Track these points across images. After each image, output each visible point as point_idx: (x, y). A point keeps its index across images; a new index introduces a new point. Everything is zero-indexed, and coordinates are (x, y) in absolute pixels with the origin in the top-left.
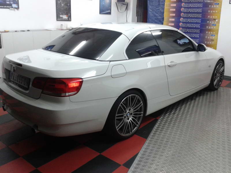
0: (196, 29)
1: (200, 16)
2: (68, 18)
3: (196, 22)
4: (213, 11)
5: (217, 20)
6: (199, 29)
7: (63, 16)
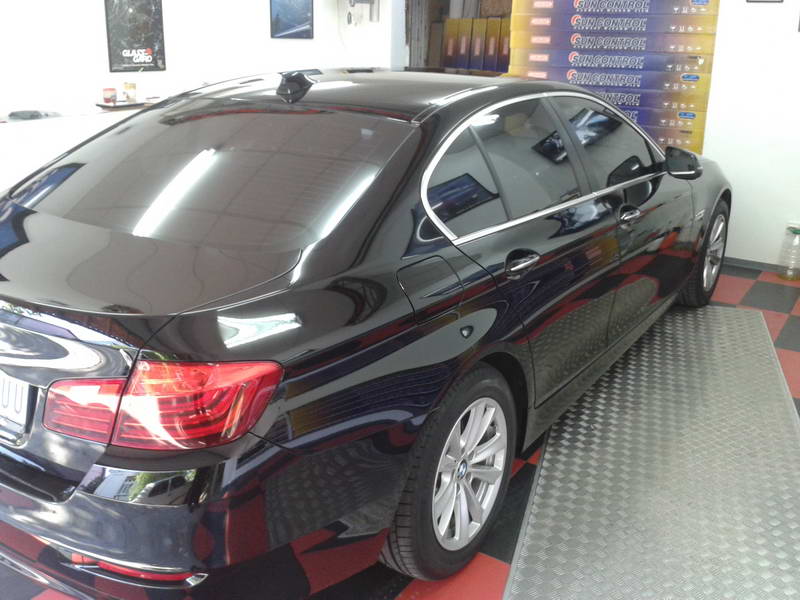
0: (627, 92)
1: (640, 44)
2: (155, 60)
3: (627, 67)
4: (686, 28)
5: (701, 62)
7: (134, 51)
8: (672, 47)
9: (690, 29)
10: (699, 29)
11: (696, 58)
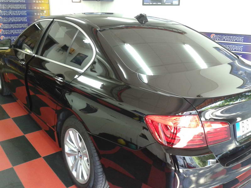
0: (23, 23)
1: (24, 7)
3: (21, 15)
5: (45, 12)
6: (27, 23)
8: (35, 8)
9: (40, 2)
11: (43, 11)
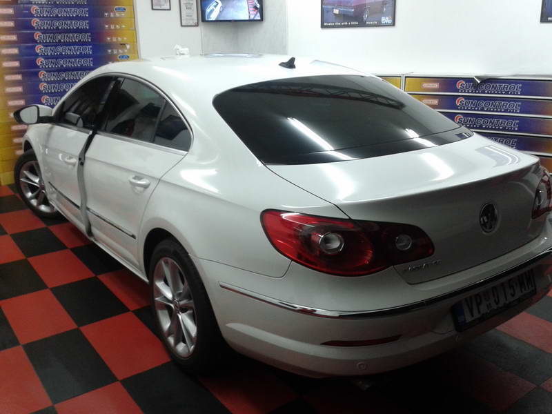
1: (87, 37)
3: (81, 53)
4: (115, 27)
5: (128, 47)
8: (109, 39)
9: (118, 27)
10: (124, 26)
11: (124, 44)
